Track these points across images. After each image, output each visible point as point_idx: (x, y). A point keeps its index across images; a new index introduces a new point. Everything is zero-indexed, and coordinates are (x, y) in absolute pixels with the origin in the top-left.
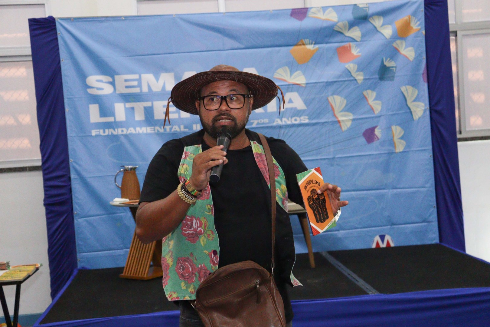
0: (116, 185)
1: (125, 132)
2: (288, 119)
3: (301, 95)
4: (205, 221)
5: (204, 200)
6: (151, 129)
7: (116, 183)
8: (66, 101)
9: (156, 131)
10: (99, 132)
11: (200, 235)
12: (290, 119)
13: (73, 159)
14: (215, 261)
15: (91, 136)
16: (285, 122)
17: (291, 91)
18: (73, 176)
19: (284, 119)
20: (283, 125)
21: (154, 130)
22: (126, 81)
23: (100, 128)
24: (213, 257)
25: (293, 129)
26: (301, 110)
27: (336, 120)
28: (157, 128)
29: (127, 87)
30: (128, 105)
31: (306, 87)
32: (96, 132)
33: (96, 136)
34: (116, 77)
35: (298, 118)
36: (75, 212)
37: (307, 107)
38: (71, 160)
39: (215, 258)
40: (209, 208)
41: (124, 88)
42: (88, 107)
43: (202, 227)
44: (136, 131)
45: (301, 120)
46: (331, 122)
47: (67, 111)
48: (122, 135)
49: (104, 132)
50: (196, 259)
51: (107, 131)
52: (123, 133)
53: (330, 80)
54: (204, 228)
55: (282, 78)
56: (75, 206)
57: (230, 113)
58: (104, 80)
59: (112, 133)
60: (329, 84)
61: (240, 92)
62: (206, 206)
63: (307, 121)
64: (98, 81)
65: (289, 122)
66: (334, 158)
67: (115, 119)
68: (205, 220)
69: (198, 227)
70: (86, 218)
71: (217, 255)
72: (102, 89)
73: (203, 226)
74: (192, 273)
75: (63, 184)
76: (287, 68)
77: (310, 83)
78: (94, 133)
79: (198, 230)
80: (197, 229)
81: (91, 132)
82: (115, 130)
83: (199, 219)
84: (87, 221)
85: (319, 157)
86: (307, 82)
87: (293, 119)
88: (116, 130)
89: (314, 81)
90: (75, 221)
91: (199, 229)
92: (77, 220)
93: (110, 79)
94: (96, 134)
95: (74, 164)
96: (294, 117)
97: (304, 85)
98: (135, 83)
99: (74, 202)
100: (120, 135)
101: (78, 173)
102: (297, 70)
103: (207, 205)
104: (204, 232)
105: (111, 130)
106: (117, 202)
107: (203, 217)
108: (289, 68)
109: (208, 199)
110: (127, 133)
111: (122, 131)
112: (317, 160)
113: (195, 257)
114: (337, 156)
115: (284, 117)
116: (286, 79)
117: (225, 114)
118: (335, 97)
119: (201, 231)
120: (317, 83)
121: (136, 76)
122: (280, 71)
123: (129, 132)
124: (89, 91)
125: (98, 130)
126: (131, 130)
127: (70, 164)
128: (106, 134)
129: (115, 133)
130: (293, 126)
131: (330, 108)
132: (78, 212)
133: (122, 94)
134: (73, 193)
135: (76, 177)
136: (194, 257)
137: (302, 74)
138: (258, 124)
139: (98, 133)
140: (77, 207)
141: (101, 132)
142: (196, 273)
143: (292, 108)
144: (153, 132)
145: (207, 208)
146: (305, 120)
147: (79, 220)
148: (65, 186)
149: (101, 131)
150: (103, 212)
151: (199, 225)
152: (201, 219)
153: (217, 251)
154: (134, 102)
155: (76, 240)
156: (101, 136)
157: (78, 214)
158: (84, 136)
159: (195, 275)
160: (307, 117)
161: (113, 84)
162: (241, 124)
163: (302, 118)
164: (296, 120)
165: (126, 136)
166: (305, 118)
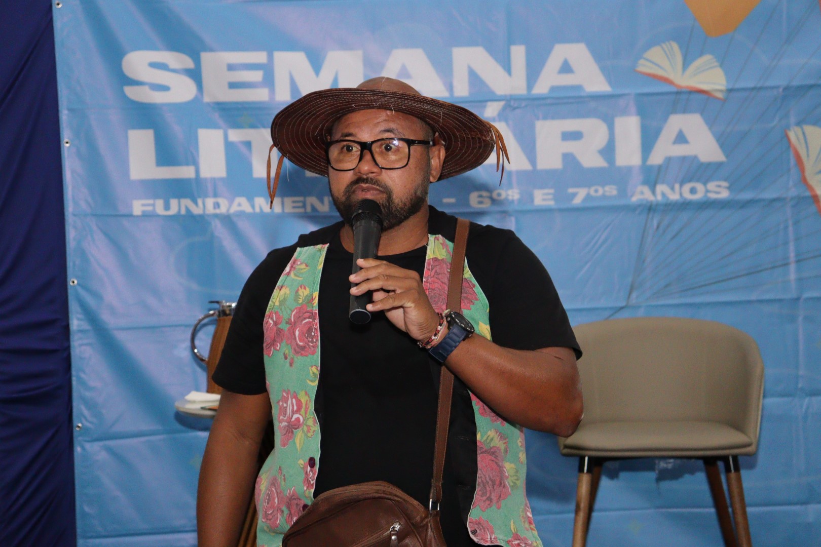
0: (195, 354)
1: (223, 210)
2: (672, 189)
3: (711, 123)
4: (307, 400)
5: (307, 356)
6: (294, 202)
7: (196, 351)
8: (64, 116)
9: (309, 209)
10: (153, 205)
11: (296, 429)
12: (677, 186)
13: (77, 278)
14: (310, 480)
15: (130, 216)
16: (663, 195)
17: (685, 111)
18: (76, 323)
19: (660, 188)
20: (658, 205)
21: (304, 206)
22: (231, 67)
23: (156, 196)
24: (310, 472)
25: (684, 216)
26: (709, 165)
27: (808, 194)
28: (312, 200)
29: (233, 85)
30: (235, 135)
31: (724, 101)
32: (143, 205)
33: (146, 216)
34: (205, 57)
35: (700, 187)
36: (78, 423)
37: (727, 156)
38: (73, 282)
39: (311, 474)
40: (313, 373)
41: (226, 86)
42: (126, 138)
43: (301, 413)
44: (253, 207)
45: (707, 191)
46: (792, 199)
47: (67, 145)
48: (216, 216)
49: (167, 207)
50: (285, 480)
51: (174, 203)
52: (218, 211)
53: (796, 83)
54: (304, 415)
55: (660, 73)
56: (78, 407)
57: (380, 178)
58: (173, 65)
59: (188, 210)
60: (792, 92)
61: (404, 135)
62: (310, 368)
63: (724, 194)
64: (154, 65)
65: (674, 197)
66: (798, 299)
67: (197, 171)
68: (307, 398)
69: (293, 413)
70: (107, 443)
71: (314, 468)
72: (165, 88)
73: (303, 411)
74: (278, 507)
75: (48, 346)
76: (675, 46)
77: (738, 90)
78: (138, 207)
79: (293, 419)
80: (292, 416)
81: (131, 206)
82: (196, 203)
83: (297, 395)
84: (109, 450)
85: (754, 297)
86: (730, 87)
87: (687, 187)
88: (200, 201)
89: (750, 84)
90: (78, 450)
91: (296, 416)
92: (83, 448)
93: (189, 63)
94: (143, 212)
95: (82, 292)
96: (690, 181)
97: (720, 95)
98: (256, 76)
99: (75, 395)
100: (209, 216)
101: (91, 317)
102: (701, 54)
103: (312, 367)
104: (303, 422)
105: (187, 202)
106: (194, 402)
107: (303, 393)
108: (681, 47)
109: (313, 353)
110: (228, 210)
111: (217, 205)
112: (749, 302)
113: (284, 476)
114: (807, 295)
115: (663, 183)
116: (671, 76)
117: (367, 179)
118: (809, 129)
119: (298, 419)
120: (761, 88)
121: (260, 57)
122: (655, 53)
123: (234, 208)
124: (130, 91)
125: (151, 202)
126: (239, 205)
127: (71, 292)
128: (173, 211)
129: (196, 210)
130: (684, 205)
131: (793, 161)
132: (87, 424)
133: (218, 104)
134: (74, 372)
135: (86, 326)
136: (283, 474)
137: (716, 64)
138: (588, 197)
139: (150, 208)
140: (86, 412)
141: (159, 207)
142: (284, 508)
143: (684, 159)
144: (301, 210)
145: (311, 372)
146: (719, 191)
147: (88, 446)
148: (54, 351)
149: (160, 203)
150: (158, 427)
151: (295, 408)
152: (299, 397)
153: (316, 459)
154: (253, 126)
155: (78, 503)
156: (158, 216)
157: (85, 430)
158: (112, 216)
159: (282, 512)
160: (725, 184)
161: (195, 75)
162: (402, 201)
163: (711, 186)
164: (693, 191)
165: (227, 220)
166: (719, 186)
